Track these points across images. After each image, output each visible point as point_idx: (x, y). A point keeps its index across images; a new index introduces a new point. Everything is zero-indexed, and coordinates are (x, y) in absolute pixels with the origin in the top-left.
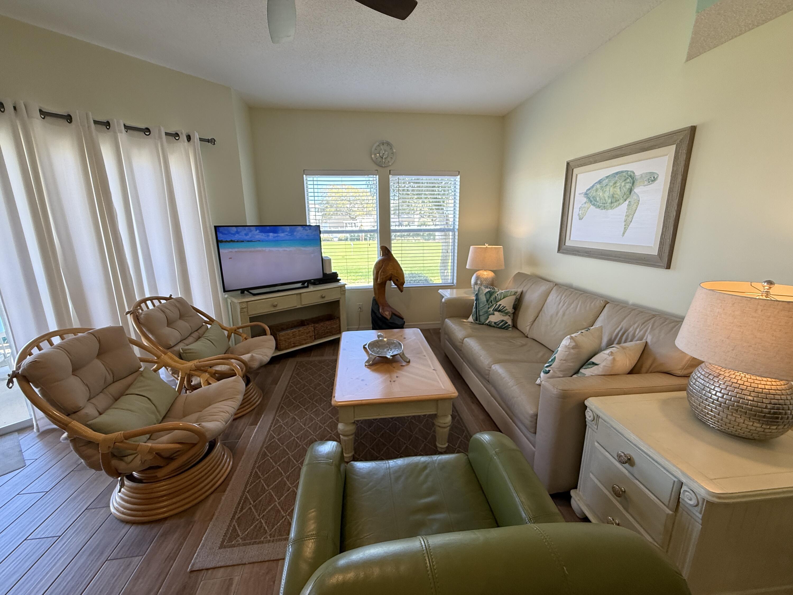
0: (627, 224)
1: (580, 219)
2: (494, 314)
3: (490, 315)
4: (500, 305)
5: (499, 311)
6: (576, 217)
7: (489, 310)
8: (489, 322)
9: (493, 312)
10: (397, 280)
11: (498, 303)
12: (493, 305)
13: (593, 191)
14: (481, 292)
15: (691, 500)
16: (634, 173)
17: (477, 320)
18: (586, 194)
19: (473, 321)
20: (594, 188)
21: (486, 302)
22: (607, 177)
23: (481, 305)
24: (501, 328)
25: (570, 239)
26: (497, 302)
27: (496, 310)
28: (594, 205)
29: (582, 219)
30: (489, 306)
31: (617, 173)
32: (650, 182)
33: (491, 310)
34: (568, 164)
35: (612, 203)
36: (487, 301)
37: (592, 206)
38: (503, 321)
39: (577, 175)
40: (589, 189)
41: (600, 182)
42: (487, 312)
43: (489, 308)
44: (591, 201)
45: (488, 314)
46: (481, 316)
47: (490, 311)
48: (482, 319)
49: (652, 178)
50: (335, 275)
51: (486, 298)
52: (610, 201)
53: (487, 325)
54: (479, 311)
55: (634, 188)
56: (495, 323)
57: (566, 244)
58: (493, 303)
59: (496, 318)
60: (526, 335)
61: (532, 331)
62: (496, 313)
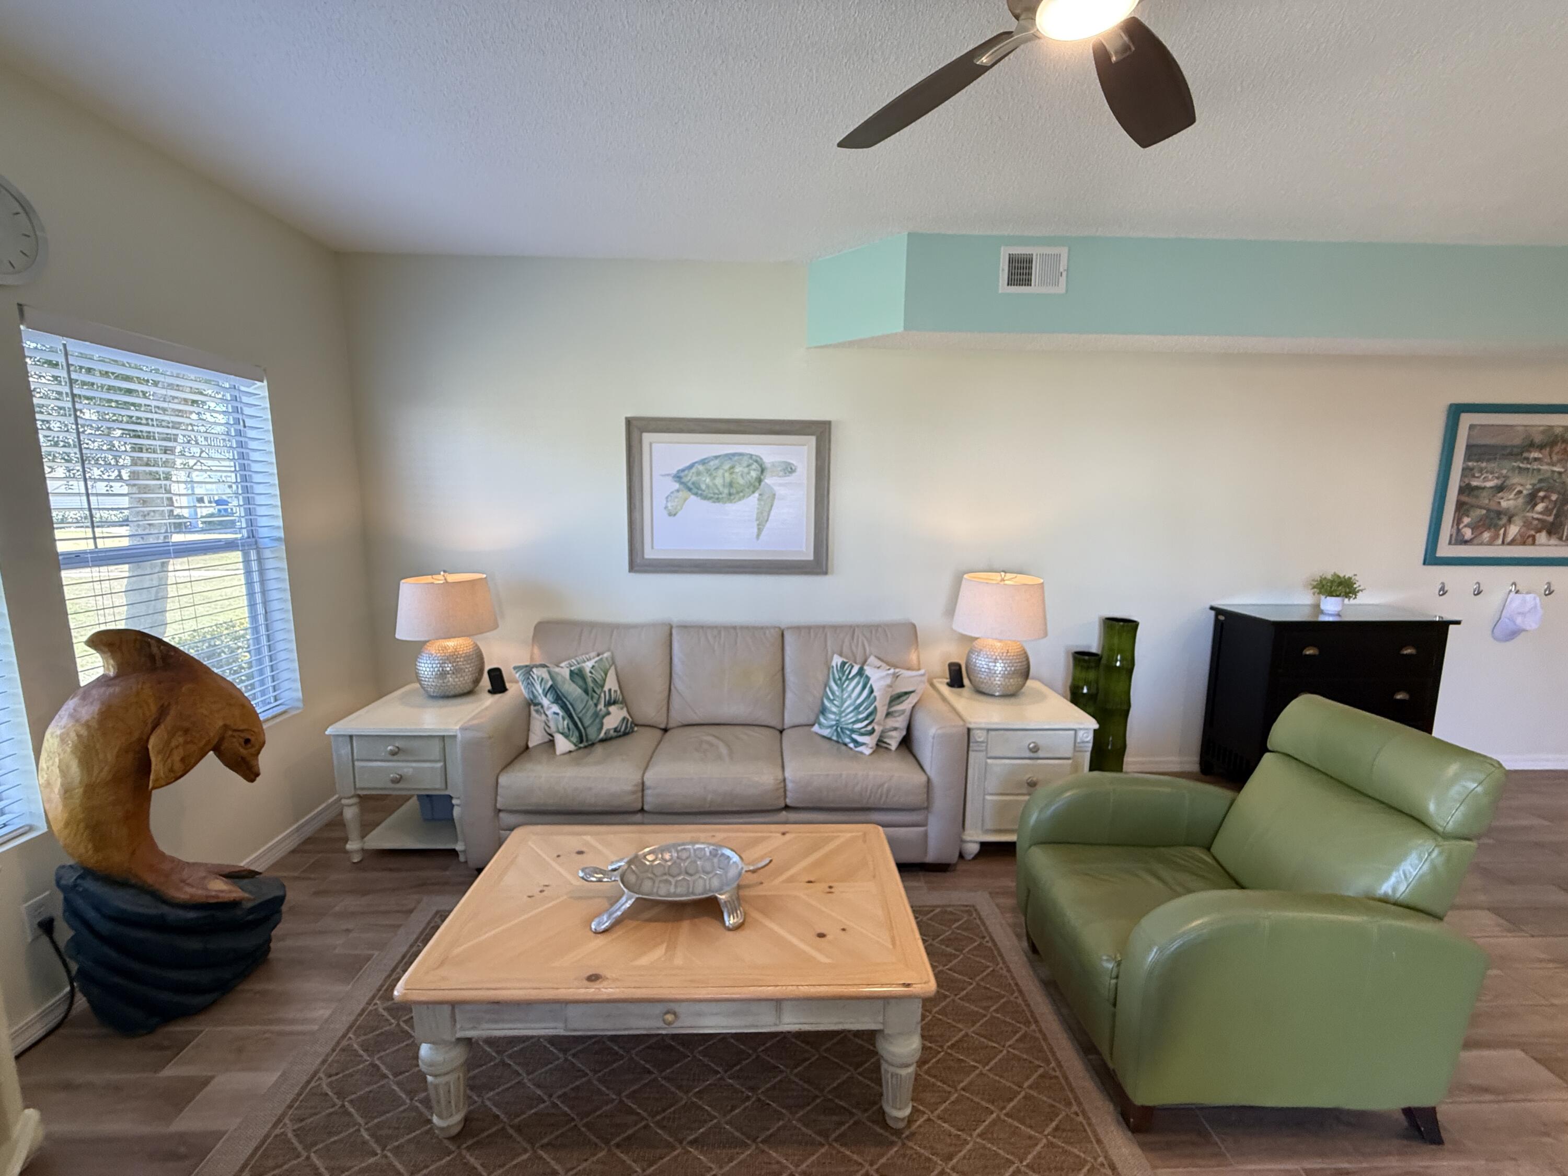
0: (761, 522)
1: (670, 515)
2: (608, 713)
3: (604, 717)
4: (610, 690)
5: (615, 703)
7: (599, 707)
8: (605, 733)
9: (607, 709)
10: (247, 741)
11: (606, 689)
12: (600, 697)
13: (691, 474)
14: (559, 679)
16: (761, 459)
17: (581, 741)
18: (678, 477)
19: (572, 747)
20: (694, 470)
21: (584, 695)
22: (716, 457)
23: (579, 706)
24: (625, 734)
25: (652, 548)
26: (602, 686)
27: (609, 703)
28: (696, 494)
29: (675, 515)
30: (595, 701)
31: (734, 455)
32: (786, 475)
33: (601, 706)
34: (629, 422)
35: (730, 494)
36: (586, 692)
37: (693, 497)
38: (624, 719)
39: (651, 444)
40: (683, 470)
41: (703, 462)
42: (596, 715)
43: (596, 705)
44: (690, 490)
45: (599, 718)
46: (589, 726)
47: (601, 710)
48: (592, 733)
49: (788, 469)
51: (580, 687)
52: (726, 491)
53: (602, 741)
54: (580, 719)
55: (765, 478)
56: (616, 730)
57: (645, 557)
58: (598, 691)
59: (614, 718)
60: (663, 726)
61: (673, 713)
62: (612, 709)
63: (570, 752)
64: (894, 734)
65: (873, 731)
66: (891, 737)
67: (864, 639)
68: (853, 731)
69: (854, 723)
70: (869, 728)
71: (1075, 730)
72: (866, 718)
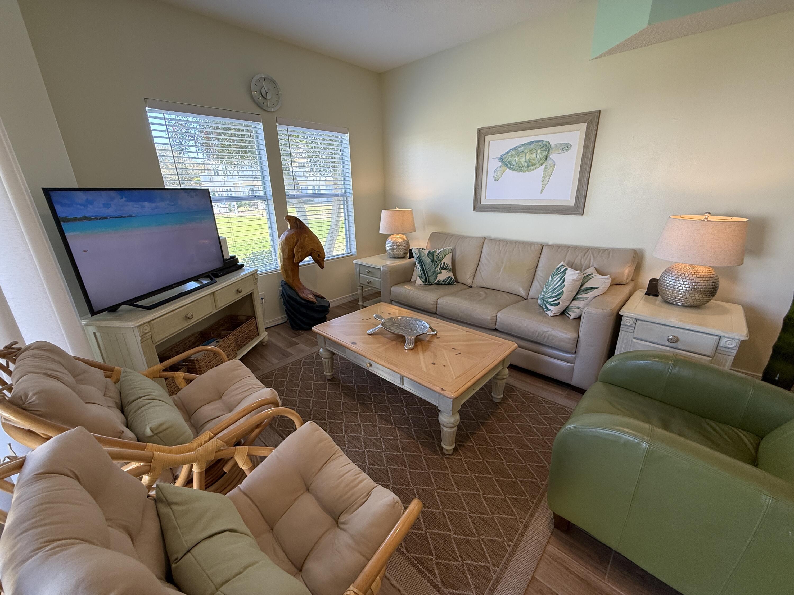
0: (544, 184)
1: (495, 180)
2: (441, 273)
3: (438, 274)
4: (444, 263)
5: (445, 269)
6: (491, 179)
7: (437, 269)
8: (438, 281)
9: (441, 271)
10: (319, 255)
11: (443, 262)
12: (438, 264)
13: (508, 157)
14: (422, 254)
15: (732, 344)
16: (549, 143)
17: (426, 282)
18: (501, 159)
19: (422, 283)
20: (510, 154)
21: (431, 262)
22: (523, 145)
23: (428, 267)
24: (449, 284)
25: (485, 198)
26: (441, 261)
27: (442, 268)
28: (509, 168)
29: (498, 180)
30: (436, 266)
31: (533, 142)
32: (565, 151)
33: (438, 269)
34: (479, 131)
35: (528, 166)
36: (432, 261)
37: (508, 169)
38: (449, 277)
39: (489, 142)
40: (504, 155)
41: (515, 149)
42: (435, 272)
43: (436, 268)
44: (507, 165)
45: (436, 274)
46: (430, 276)
47: (437, 270)
48: (432, 279)
49: (566, 147)
50: (234, 260)
51: (430, 259)
52: (526, 164)
53: (436, 284)
54: (426, 272)
55: (550, 155)
56: (443, 281)
57: (481, 203)
58: (438, 262)
59: (444, 275)
60: (470, 285)
61: (475, 281)
62: (443, 271)
63: (421, 285)
64: (576, 310)
65: (559, 303)
66: (573, 312)
67: (592, 257)
68: (547, 302)
69: (549, 298)
70: (556, 302)
71: (720, 337)
72: (556, 296)
